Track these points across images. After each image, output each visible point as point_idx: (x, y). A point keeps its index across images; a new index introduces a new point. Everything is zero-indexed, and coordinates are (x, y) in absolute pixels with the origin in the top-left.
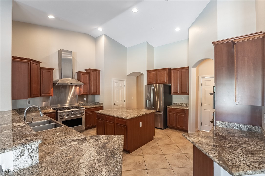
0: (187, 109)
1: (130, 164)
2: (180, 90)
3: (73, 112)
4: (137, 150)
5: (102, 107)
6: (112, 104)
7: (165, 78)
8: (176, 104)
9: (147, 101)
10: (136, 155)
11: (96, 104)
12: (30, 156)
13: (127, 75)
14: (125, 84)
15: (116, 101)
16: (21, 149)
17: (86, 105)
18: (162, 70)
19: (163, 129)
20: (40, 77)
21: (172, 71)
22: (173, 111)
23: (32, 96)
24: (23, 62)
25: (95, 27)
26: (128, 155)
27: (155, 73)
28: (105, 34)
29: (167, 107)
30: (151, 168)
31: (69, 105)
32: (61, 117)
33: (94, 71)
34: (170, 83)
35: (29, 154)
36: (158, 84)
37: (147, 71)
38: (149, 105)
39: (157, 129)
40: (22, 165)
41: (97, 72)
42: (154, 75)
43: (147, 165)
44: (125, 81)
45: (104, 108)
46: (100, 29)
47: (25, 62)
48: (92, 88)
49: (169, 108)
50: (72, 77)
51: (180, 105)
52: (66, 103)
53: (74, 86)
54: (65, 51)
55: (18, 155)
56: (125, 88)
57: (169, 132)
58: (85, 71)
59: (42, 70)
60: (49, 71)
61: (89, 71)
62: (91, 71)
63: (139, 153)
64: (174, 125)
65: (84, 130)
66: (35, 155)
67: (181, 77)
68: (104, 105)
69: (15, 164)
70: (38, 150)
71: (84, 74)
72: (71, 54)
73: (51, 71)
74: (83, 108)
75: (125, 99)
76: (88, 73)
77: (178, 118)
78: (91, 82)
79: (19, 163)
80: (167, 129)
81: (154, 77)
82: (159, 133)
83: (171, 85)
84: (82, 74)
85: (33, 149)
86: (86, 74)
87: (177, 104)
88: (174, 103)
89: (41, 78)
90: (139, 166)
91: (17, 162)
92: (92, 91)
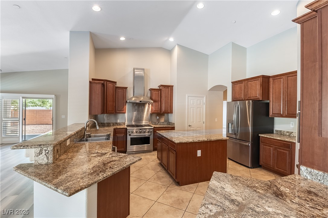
0: (293, 142)
1: (171, 197)
2: (285, 109)
3: (141, 129)
4: (191, 185)
5: (174, 127)
6: (186, 125)
7: (257, 91)
8: (280, 133)
9: (229, 124)
10: (186, 191)
11: (169, 124)
12: (46, 156)
13: (208, 89)
14: (205, 102)
15: (192, 122)
16: (40, 149)
17: (158, 124)
18: (252, 80)
19: (251, 168)
20: (115, 95)
21: (271, 80)
22: (268, 143)
23: (107, 112)
24: (98, 83)
25: (166, 39)
26: (177, 187)
27: (243, 85)
28: (177, 44)
29: (259, 135)
30: (191, 212)
31: (146, 123)
32: (130, 134)
33: (166, 87)
34: (268, 99)
35: (46, 154)
36: (247, 100)
37: (232, 83)
38: (232, 130)
39: (242, 166)
40: (40, 161)
41: (169, 88)
42: (241, 88)
43: (190, 205)
44: (205, 98)
45: (176, 128)
46: (171, 39)
47: (99, 83)
48: (163, 105)
49: (262, 137)
50: (143, 95)
51: (288, 134)
52: (143, 121)
53: (147, 104)
54: (137, 69)
55: (38, 153)
56: (204, 106)
57: (258, 174)
58: (158, 88)
59: (117, 89)
60: (123, 89)
61: (161, 88)
62: (163, 87)
63: (190, 189)
64: (271, 165)
65: (151, 150)
66: (50, 156)
67: (287, 89)
68: (176, 126)
69: (35, 159)
70: (52, 152)
71: (156, 91)
72: (143, 71)
73: (125, 90)
74: (152, 126)
75: (204, 121)
76: (159, 90)
77: (277, 154)
78: (162, 100)
79: (38, 159)
80: (259, 169)
81: (241, 91)
82: (239, 172)
83: (269, 101)
84: (153, 91)
85: (49, 151)
86: (157, 91)
87: (282, 132)
88: (277, 131)
89: (117, 97)
90: (180, 203)
91: (37, 158)
92: (163, 109)
